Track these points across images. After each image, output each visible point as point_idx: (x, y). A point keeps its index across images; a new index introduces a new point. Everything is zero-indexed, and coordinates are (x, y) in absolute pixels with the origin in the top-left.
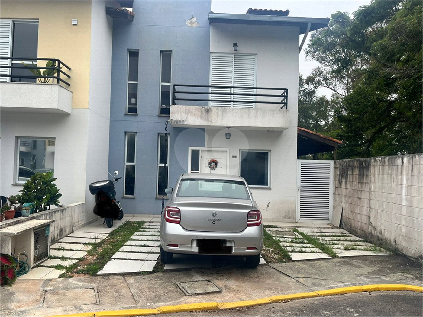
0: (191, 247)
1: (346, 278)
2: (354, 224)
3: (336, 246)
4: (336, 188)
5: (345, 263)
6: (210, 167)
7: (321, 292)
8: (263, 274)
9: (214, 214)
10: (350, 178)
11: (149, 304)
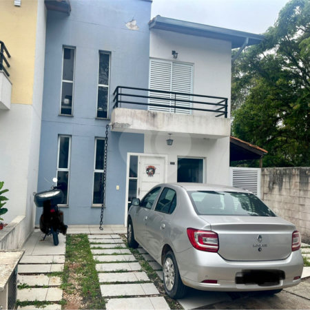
4: (264, 193)
6: (148, 173)
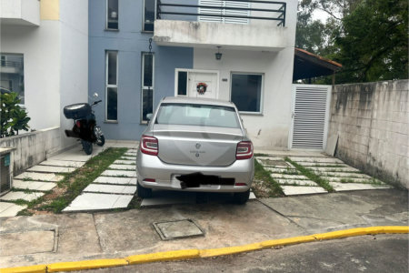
0: (171, 182)
1: (346, 218)
2: (350, 153)
3: (332, 179)
4: (333, 115)
5: (344, 199)
6: (198, 91)
7: (319, 236)
8: (252, 212)
9: (198, 145)
10: (349, 105)
11: (116, 252)
